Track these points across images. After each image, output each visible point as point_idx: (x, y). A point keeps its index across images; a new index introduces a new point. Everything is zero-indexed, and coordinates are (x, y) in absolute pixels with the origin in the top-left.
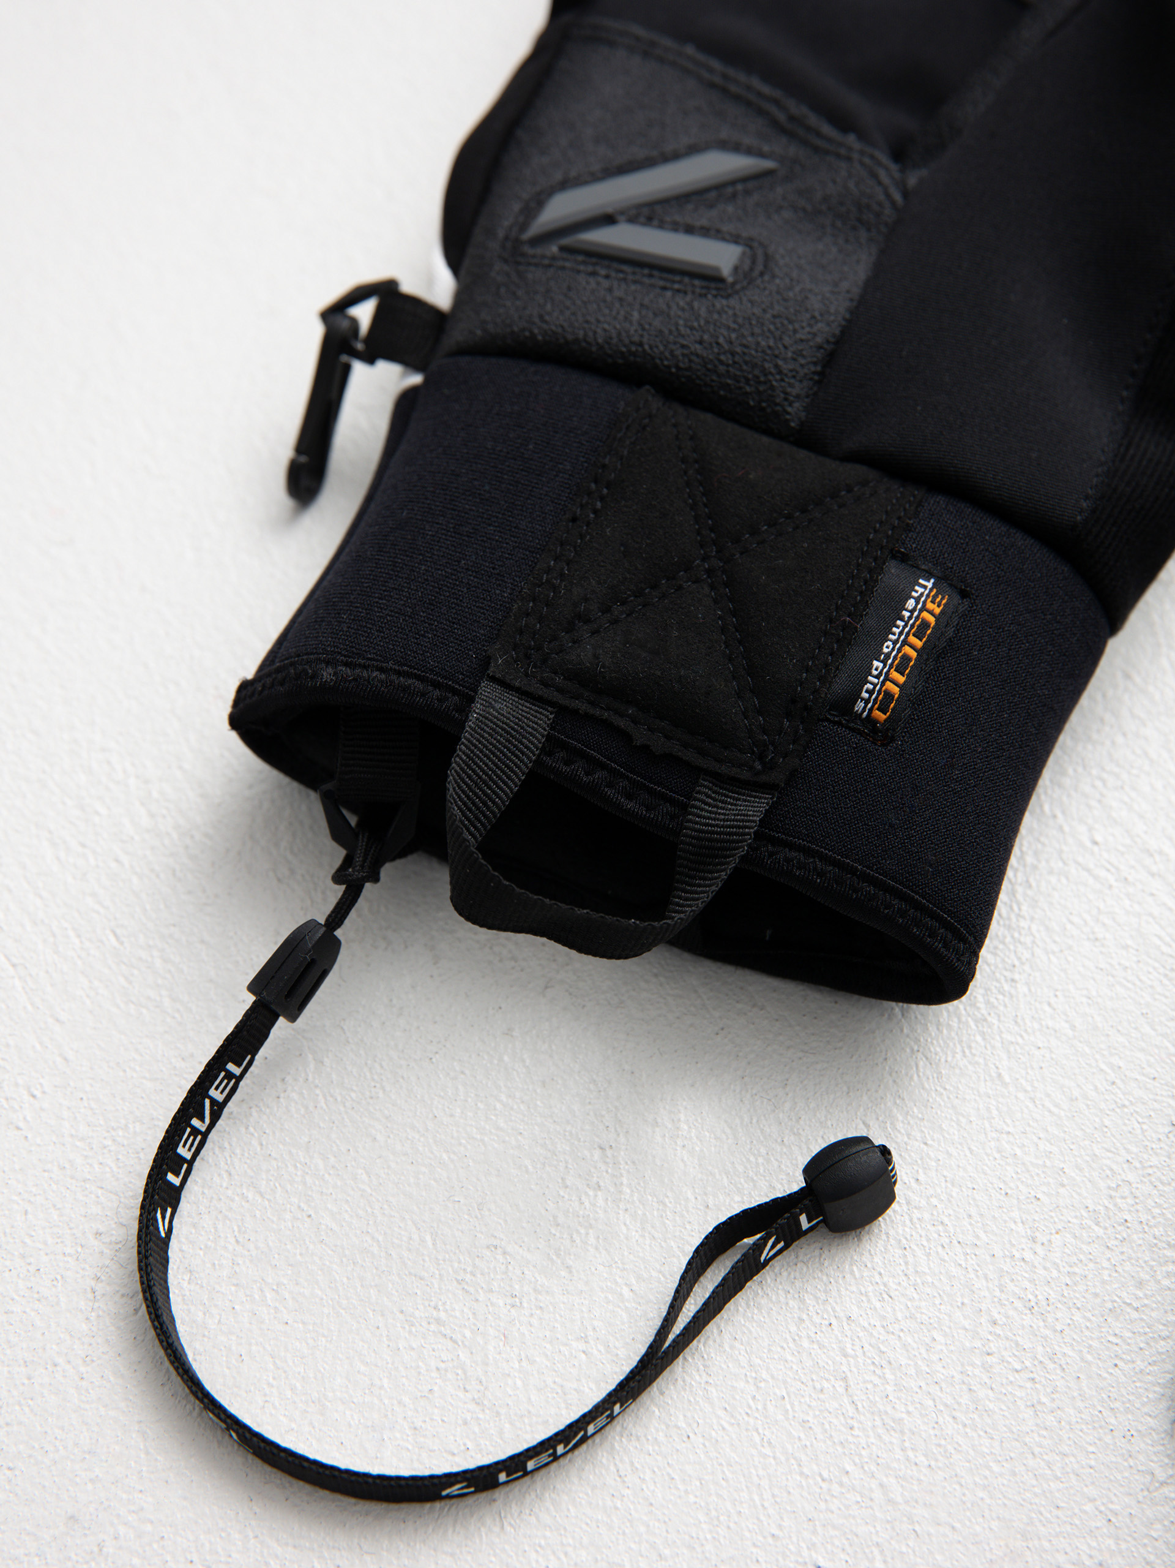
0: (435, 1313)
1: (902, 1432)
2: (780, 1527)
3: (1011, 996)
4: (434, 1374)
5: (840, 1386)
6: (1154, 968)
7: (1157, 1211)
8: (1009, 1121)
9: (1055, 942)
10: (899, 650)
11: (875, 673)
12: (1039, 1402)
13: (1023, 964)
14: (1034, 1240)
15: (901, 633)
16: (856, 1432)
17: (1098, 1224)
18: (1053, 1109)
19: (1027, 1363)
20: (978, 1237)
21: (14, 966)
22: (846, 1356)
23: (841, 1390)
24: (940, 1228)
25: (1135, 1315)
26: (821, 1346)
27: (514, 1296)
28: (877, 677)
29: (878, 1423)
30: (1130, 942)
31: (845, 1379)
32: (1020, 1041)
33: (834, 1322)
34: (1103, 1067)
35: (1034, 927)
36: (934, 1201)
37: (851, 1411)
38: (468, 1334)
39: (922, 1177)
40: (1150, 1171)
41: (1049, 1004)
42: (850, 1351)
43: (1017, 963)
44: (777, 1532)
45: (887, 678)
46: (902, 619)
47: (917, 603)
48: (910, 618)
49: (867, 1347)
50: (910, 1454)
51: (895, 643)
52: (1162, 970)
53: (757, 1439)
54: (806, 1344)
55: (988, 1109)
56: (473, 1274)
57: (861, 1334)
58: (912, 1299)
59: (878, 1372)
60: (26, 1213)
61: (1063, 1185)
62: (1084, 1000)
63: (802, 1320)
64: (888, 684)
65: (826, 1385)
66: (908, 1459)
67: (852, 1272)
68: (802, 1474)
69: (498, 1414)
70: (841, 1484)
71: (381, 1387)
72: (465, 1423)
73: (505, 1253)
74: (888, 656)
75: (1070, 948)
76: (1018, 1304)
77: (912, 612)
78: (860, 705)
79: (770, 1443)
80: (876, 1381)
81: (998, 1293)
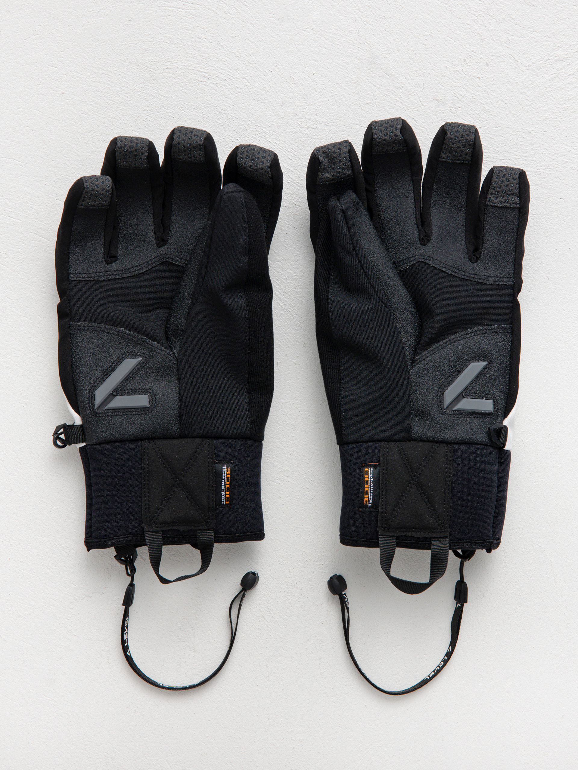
0: (178, 637)
1: (278, 623)
2: (262, 651)
3: (267, 519)
4: (184, 650)
5: (263, 618)
6: (294, 500)
7: (312, 555)
8: (276, 548)
9: (272, 502)
10: (226, 487)
11: (223, 495)
12: (302, 606)
13: (267, 510)
14: (290, 572)
15: (224, 483)
16: (269, 627)
17: (301, 563)
18: (284, 541)
19: (297, 598)
20: (278, 576)
21: (55, 600)
22: (262, 612)
23: (263, 619)
24: (270, 577)
25: (315, 579)
26: (256, 612)
27: (192, 627)
28: (224, 495)
29: (273, 623)
30: (287, 495)
31: (263, 617)
32: (272, 528)
33: (257, 606)
34: (291, 527)
35: (266, 500)
36: (268, 572)
37: (266, 622)
38: (186, 639)
39: (263, 568)
40: (308, 547)
41: (276, 517)
42: (262, 611)
43: (266, 510)
44: (261, 653)
45: (226, 494)
46: (223, 479)
47: (225, 474)
48: (225, 478)
49: (265, 609)
50: (281, 626)
51: (224, 486)
52: (296, 499)
53: (251, 636)
54: (253, 613)
55: (271, 547)
56: (182, 626)
57: (263, 606)
58: (270, 595)
59: (269, 613)
60: (86, 652)
61: (292, 558)
62: (282, 513)
63: (250, 608)
64: (227, 495)
65: (260, 620)
66: (281, 628)
67: (257, 594)
68: (262, 639)
69: (199, 652)
70: (270, 638)
71: (174, 657)
72: (194, 657)
73: (186, 619)
74: (224, 489)
75: (275, 502)
76: (291, 587)
77: (225, 477)
78: (222, 503)
79: (253, 636)
80: (270, 615)
81: (286, 586)
